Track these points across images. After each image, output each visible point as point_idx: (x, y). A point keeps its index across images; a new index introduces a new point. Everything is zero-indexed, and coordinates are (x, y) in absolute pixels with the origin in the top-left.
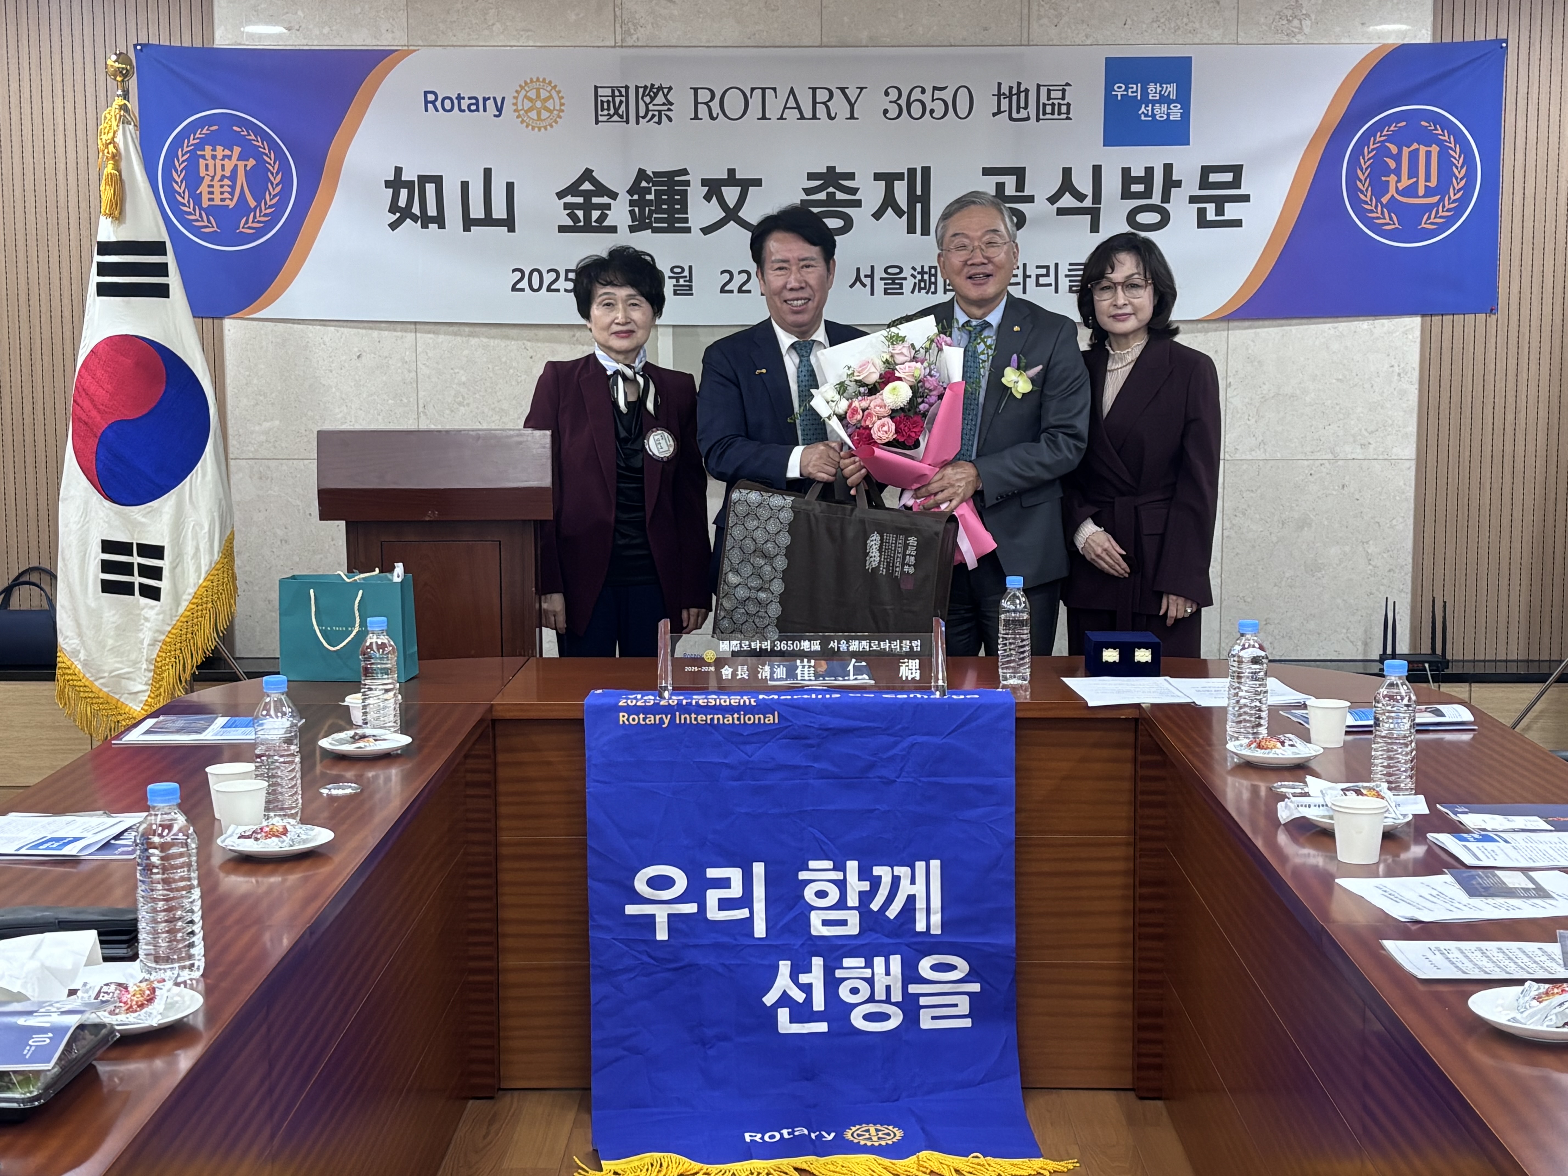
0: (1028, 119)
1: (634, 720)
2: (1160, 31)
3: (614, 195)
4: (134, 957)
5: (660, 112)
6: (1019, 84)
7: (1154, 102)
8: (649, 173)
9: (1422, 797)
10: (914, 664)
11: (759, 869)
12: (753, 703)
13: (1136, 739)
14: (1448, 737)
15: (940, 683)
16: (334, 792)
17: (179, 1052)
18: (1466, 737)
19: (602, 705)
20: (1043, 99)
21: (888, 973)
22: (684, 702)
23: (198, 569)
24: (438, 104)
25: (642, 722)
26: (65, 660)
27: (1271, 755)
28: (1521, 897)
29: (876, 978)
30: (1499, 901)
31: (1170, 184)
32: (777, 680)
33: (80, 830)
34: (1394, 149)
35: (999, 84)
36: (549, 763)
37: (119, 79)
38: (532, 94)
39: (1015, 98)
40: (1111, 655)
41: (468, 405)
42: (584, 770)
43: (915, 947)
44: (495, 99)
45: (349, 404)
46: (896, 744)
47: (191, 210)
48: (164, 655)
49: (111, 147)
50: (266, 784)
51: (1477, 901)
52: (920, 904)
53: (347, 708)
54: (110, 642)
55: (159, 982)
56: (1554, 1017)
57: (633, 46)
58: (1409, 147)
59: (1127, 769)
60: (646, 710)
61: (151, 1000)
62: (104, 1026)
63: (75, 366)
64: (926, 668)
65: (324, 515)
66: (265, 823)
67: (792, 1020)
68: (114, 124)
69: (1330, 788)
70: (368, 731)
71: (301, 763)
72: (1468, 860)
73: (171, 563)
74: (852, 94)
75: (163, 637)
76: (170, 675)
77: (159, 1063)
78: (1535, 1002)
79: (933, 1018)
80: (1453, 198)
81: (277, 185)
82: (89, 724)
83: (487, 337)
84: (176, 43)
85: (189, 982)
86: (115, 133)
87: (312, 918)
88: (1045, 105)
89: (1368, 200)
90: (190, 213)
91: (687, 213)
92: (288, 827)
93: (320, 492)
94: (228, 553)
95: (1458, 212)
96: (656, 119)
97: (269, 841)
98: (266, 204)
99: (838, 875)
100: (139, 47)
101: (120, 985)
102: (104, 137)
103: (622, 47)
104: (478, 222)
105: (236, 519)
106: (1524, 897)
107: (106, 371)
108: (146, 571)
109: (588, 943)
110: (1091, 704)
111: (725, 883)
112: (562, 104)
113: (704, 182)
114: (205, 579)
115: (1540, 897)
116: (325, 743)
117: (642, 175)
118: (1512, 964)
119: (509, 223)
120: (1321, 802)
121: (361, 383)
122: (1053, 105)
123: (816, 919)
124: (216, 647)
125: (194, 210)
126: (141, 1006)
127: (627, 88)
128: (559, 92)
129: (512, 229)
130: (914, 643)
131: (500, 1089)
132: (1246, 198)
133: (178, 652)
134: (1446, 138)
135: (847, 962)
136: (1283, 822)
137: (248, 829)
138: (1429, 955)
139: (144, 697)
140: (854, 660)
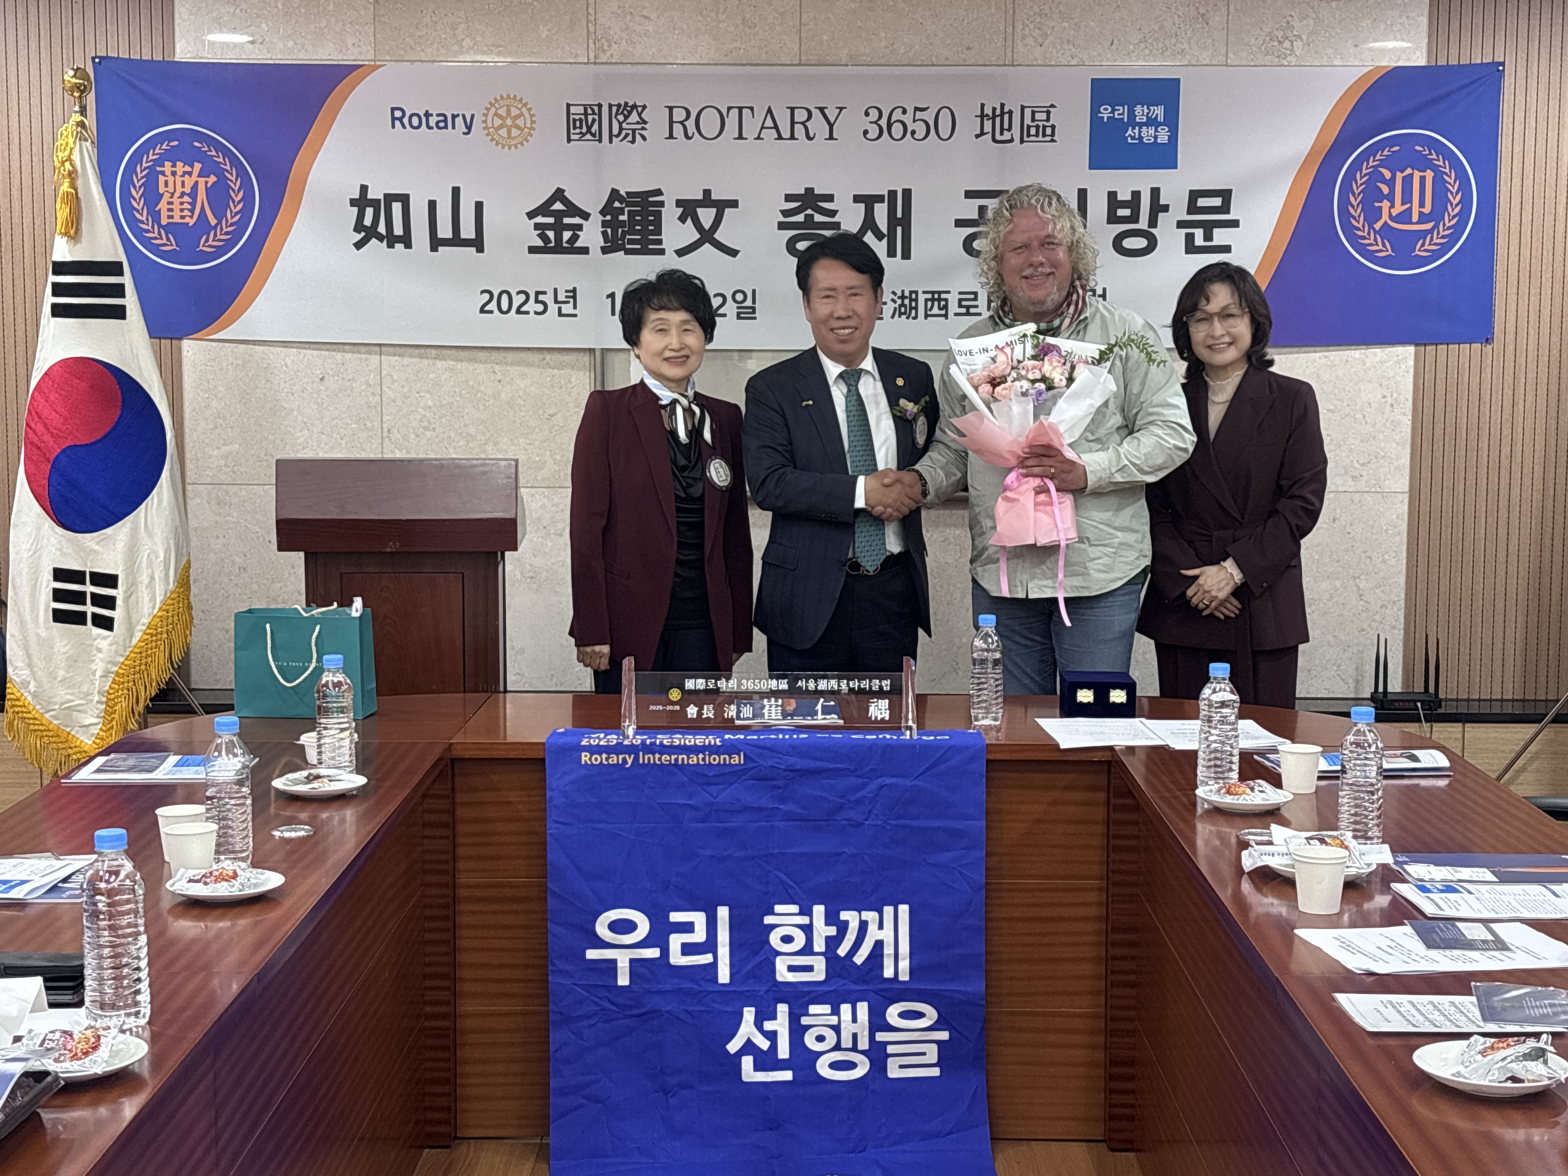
0: (1011, 140)
1: (596, 759)
2: (1147, 51)
3: (586, 216)
4: (80, 1004)
5: (634, 131)
6: (1003, 105)
7: (1141, 125)
8: (623, 193)
9: (1387, 846)
10: (884, 703)
11: (723, 912)
12: (718, 743)
13: (1109, 781)
14: (1423, 783)
15: (910, 723)
16: (287, 835)
17: (122, 1100)
18: (1442, 783)
19: (565, 744)
20: (1028, 121)
21: (854, 1020)
22: (648, 742)
23: (153, 599)
24: (406, 120)
25: (605, 762)
26: (15, 690)
27: (1240, 802)
28: (1478, 949)
29: (843, 1026)
30: (1457, 953)
31: (1158, 208)
32: (744, 719)
33: (27, 872)
34: (1388, 175)
35: (983, 105)
36: (509, 803)
37: (76, 94)
38: (503, 112)
39: (998, 120)
40: (1085, 696)
41: (434, 429)
42: (545, 810)
43: (883, 993)
44: (464, 116)
45: (311, 428)
46: (864, 786)
47: (150, 228)
48: (116, 687)
49: (67, 165)
50: (216, 827)
51: (1434, 953)
52: (888, 950)
53: (303, 746)
54: (61, 673)
55: (104, 1029)
56: (1496, 1072)
57: (607, 63)
58: (1402, 172)
59: (1100, 813)
60: (608, 750)
61: (95, 1048)
62: (46, 1074)
63: (28, 387)
64: (896, 709)
65: (283, 546)
66: (215, 867)
67: (757, 1068)
68: (71, 140)
69: (1294, 837)
70: (322, 771)
71: (253, 805)
72: (1429, 909)
73: (125, 592)
74: (832, 115)
75: (116, 669)
76: (122, 706)
77: (103, 1111)
78: (1479, 1057)
79: (901, 1067)
80: (1448, 225)
81: (239, 202)
82: (38, 756)
83: (454, 360)
84: (136, 56)
85: (134, 1029)
86: (71, 149)
87: (261, 963)
88: (1029, 127)
89: (1360, 226)
90: (148, 231)
91: (660, 234)
92: (239, 872)
93: (279, 522)
94: (184, 582)
95: (1453, 238)
96: (630, 138)
97: (218, 885)
98: (227, 221)
99: (805, 920)
100: (97, 60)
101: (65, 1032)
102: (60, 154)
103: (595, 63)
104: (446, 242)
105: (193, 544)
106: (1482, 949)
107: (60, 395)
108: (97, 600)
109: (547, 988)
110: (1063, 746)
111: (688, 928)
112: (533, 122)
113: (679, 203)
114: (160, 609)
115: (1498, 949)
116: (278, 783)
117: (615, 194)
118: (1463, 1018)
119: (478, 244)
120: (1285, 850)
121: (325, 406)
122: (1037, 127)
123: (781, 965)
124: (170, 679)
125: (153, 227)
126: (86, 1054)
127: (600, 106)
128: (529, 110)
129: (480, 250)
130: (884, 683)
131: (456, 1138)
132: (1235, 224)
133: (131, 684)
134: (1441, 163)
135: (813, 1009)
136: (1247, 870)
137: (197, 873)
138: (1381, 1008)
139: (95, 730)
140: (822, 700)
